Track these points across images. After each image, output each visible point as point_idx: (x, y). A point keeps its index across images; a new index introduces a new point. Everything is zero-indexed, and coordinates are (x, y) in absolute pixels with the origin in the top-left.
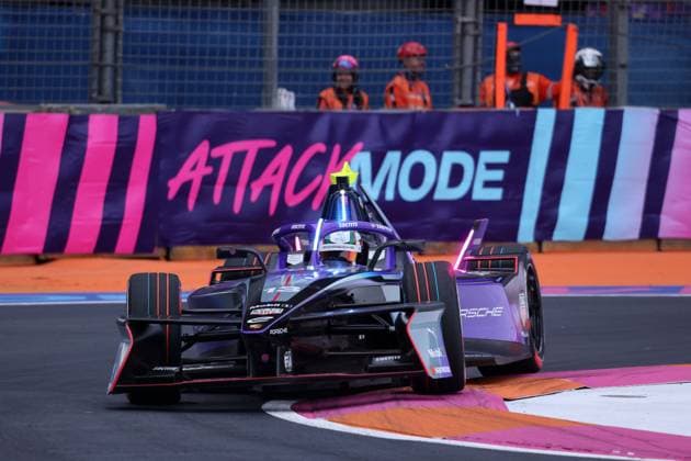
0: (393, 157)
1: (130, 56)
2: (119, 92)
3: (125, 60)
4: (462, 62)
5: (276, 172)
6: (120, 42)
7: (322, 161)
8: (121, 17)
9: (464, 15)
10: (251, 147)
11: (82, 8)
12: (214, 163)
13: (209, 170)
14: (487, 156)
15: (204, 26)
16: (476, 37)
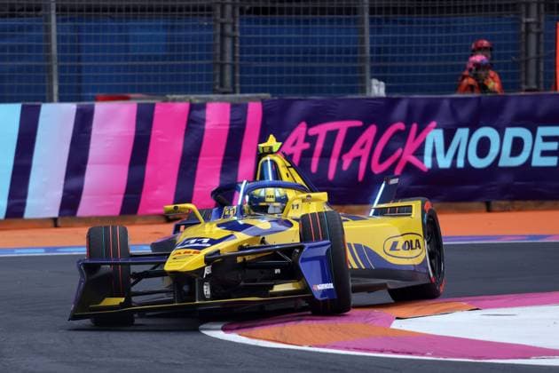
0: (462, 133)
1: (245, 56)
2: (238, 85)
3: (241, 59)
4: (527, 54)
5: (363, 147)
6: (237, 45)
7: (402, 136)
8: (237, 25)
9: (527, 16)
10: (342, 127)
11: (205, 18)
12: (311, 140)
13: (307, 145)
14: (543, 131)
15: (306, 31)
16: (538, 34)
